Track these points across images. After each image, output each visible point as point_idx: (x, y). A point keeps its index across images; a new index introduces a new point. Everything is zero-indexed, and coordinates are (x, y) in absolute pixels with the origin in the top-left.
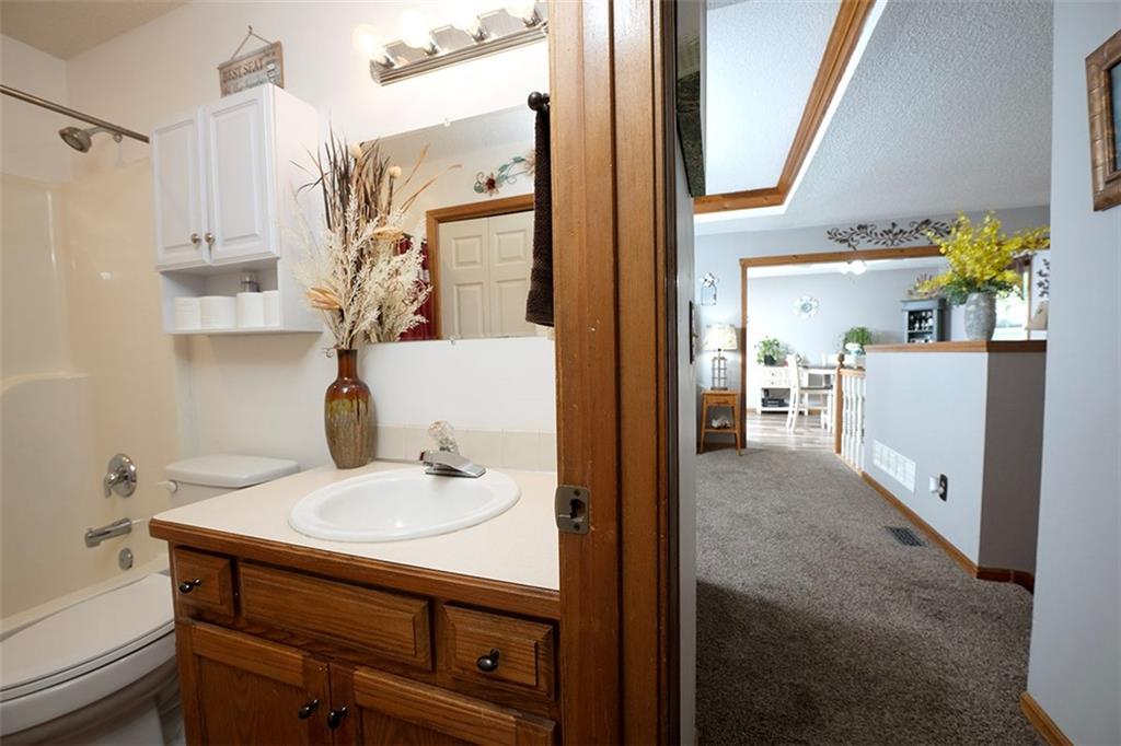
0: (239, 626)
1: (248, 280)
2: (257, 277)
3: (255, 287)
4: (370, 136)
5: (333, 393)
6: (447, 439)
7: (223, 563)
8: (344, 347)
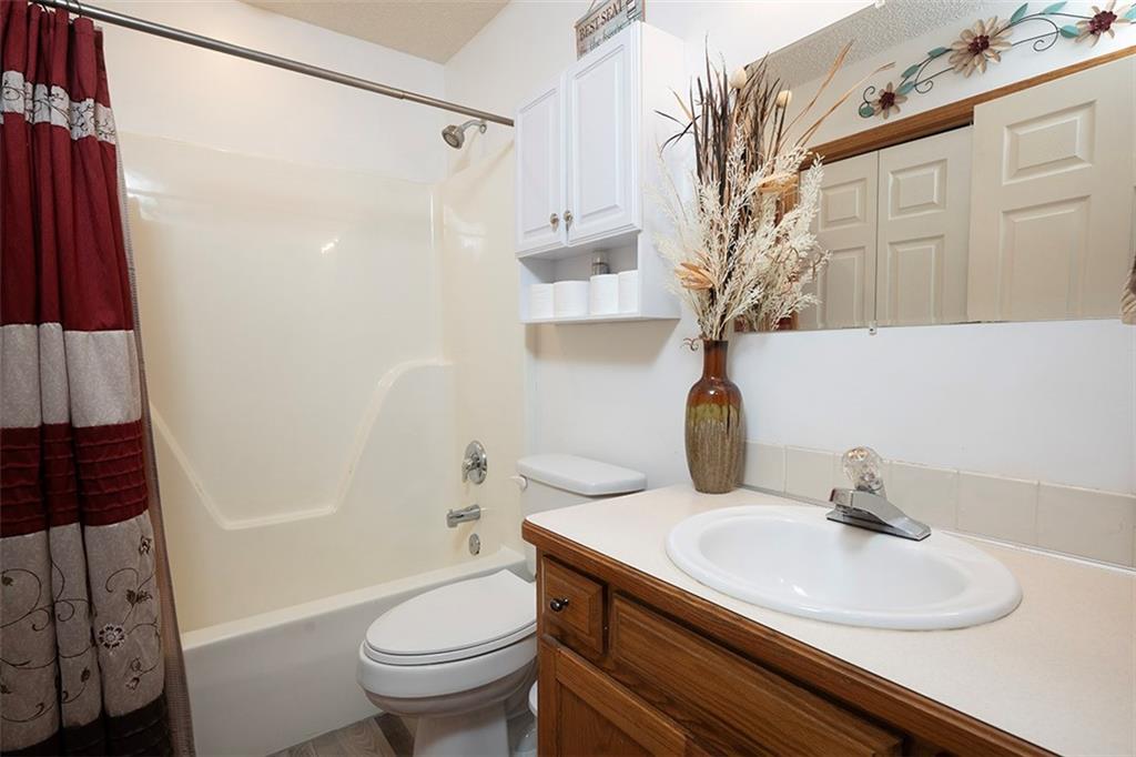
0: (606, 666)
1: (598, 261)
2: (608, 257)
3: (605, 269)
4: (754, 57)
5: (697, 396)
6: (872, 476)
7: (594, 588)
8: (715, 337)
